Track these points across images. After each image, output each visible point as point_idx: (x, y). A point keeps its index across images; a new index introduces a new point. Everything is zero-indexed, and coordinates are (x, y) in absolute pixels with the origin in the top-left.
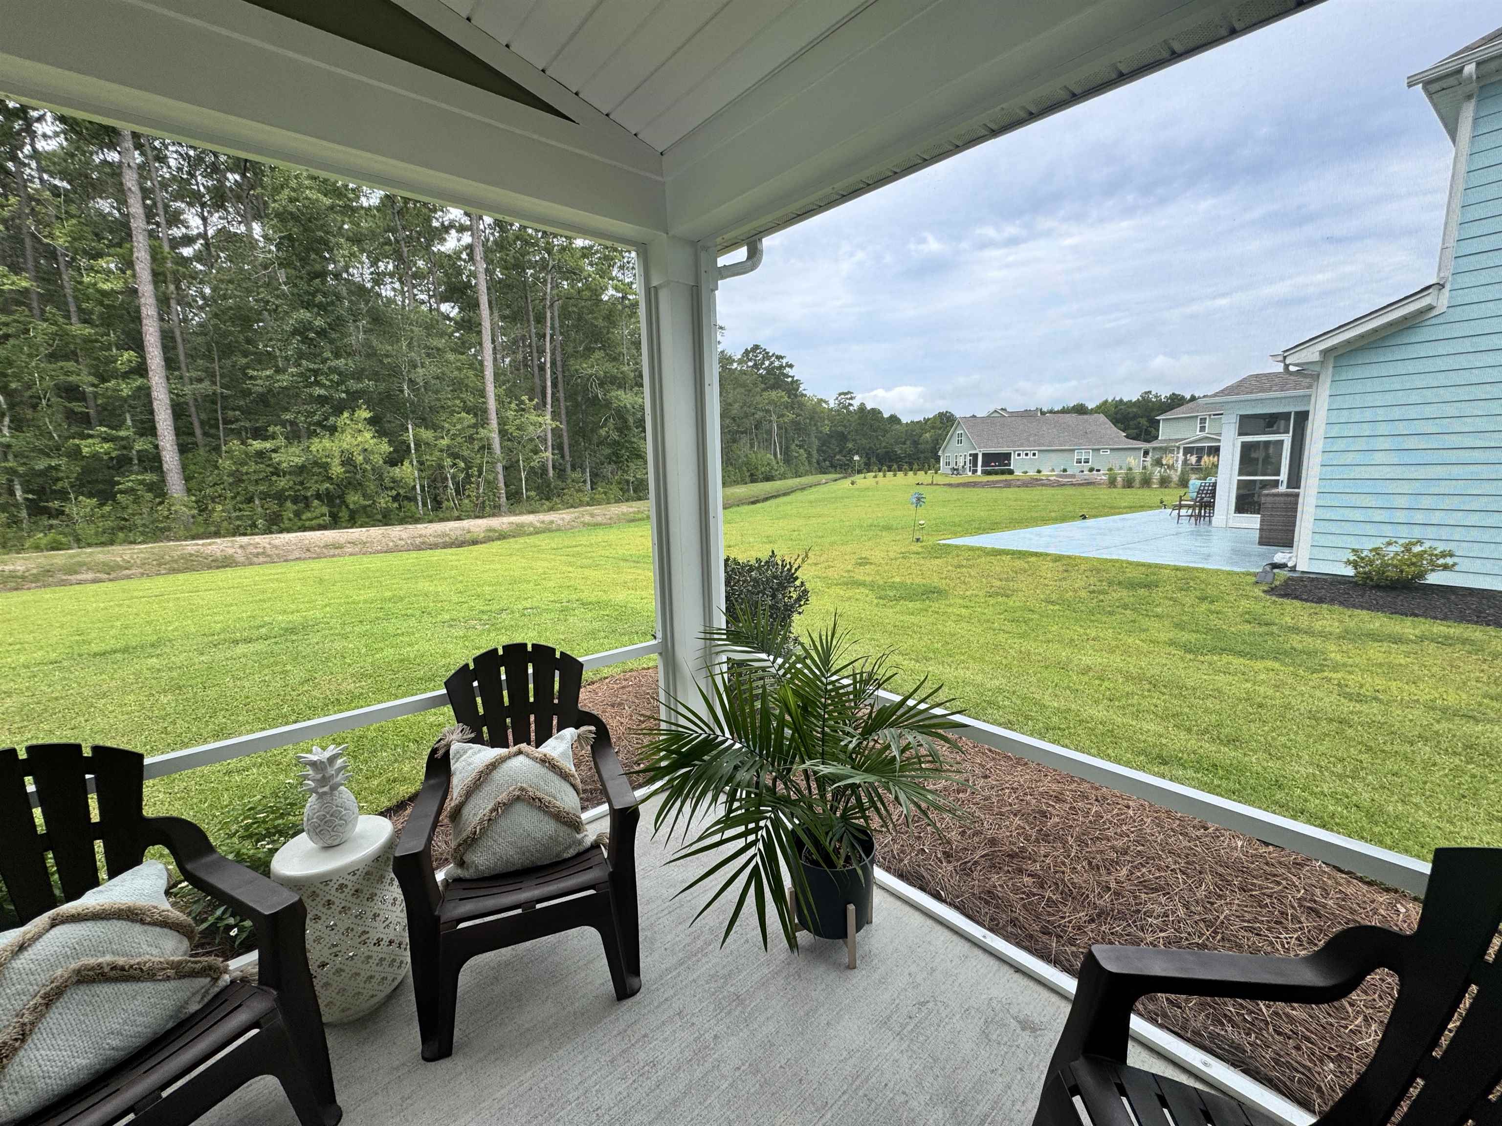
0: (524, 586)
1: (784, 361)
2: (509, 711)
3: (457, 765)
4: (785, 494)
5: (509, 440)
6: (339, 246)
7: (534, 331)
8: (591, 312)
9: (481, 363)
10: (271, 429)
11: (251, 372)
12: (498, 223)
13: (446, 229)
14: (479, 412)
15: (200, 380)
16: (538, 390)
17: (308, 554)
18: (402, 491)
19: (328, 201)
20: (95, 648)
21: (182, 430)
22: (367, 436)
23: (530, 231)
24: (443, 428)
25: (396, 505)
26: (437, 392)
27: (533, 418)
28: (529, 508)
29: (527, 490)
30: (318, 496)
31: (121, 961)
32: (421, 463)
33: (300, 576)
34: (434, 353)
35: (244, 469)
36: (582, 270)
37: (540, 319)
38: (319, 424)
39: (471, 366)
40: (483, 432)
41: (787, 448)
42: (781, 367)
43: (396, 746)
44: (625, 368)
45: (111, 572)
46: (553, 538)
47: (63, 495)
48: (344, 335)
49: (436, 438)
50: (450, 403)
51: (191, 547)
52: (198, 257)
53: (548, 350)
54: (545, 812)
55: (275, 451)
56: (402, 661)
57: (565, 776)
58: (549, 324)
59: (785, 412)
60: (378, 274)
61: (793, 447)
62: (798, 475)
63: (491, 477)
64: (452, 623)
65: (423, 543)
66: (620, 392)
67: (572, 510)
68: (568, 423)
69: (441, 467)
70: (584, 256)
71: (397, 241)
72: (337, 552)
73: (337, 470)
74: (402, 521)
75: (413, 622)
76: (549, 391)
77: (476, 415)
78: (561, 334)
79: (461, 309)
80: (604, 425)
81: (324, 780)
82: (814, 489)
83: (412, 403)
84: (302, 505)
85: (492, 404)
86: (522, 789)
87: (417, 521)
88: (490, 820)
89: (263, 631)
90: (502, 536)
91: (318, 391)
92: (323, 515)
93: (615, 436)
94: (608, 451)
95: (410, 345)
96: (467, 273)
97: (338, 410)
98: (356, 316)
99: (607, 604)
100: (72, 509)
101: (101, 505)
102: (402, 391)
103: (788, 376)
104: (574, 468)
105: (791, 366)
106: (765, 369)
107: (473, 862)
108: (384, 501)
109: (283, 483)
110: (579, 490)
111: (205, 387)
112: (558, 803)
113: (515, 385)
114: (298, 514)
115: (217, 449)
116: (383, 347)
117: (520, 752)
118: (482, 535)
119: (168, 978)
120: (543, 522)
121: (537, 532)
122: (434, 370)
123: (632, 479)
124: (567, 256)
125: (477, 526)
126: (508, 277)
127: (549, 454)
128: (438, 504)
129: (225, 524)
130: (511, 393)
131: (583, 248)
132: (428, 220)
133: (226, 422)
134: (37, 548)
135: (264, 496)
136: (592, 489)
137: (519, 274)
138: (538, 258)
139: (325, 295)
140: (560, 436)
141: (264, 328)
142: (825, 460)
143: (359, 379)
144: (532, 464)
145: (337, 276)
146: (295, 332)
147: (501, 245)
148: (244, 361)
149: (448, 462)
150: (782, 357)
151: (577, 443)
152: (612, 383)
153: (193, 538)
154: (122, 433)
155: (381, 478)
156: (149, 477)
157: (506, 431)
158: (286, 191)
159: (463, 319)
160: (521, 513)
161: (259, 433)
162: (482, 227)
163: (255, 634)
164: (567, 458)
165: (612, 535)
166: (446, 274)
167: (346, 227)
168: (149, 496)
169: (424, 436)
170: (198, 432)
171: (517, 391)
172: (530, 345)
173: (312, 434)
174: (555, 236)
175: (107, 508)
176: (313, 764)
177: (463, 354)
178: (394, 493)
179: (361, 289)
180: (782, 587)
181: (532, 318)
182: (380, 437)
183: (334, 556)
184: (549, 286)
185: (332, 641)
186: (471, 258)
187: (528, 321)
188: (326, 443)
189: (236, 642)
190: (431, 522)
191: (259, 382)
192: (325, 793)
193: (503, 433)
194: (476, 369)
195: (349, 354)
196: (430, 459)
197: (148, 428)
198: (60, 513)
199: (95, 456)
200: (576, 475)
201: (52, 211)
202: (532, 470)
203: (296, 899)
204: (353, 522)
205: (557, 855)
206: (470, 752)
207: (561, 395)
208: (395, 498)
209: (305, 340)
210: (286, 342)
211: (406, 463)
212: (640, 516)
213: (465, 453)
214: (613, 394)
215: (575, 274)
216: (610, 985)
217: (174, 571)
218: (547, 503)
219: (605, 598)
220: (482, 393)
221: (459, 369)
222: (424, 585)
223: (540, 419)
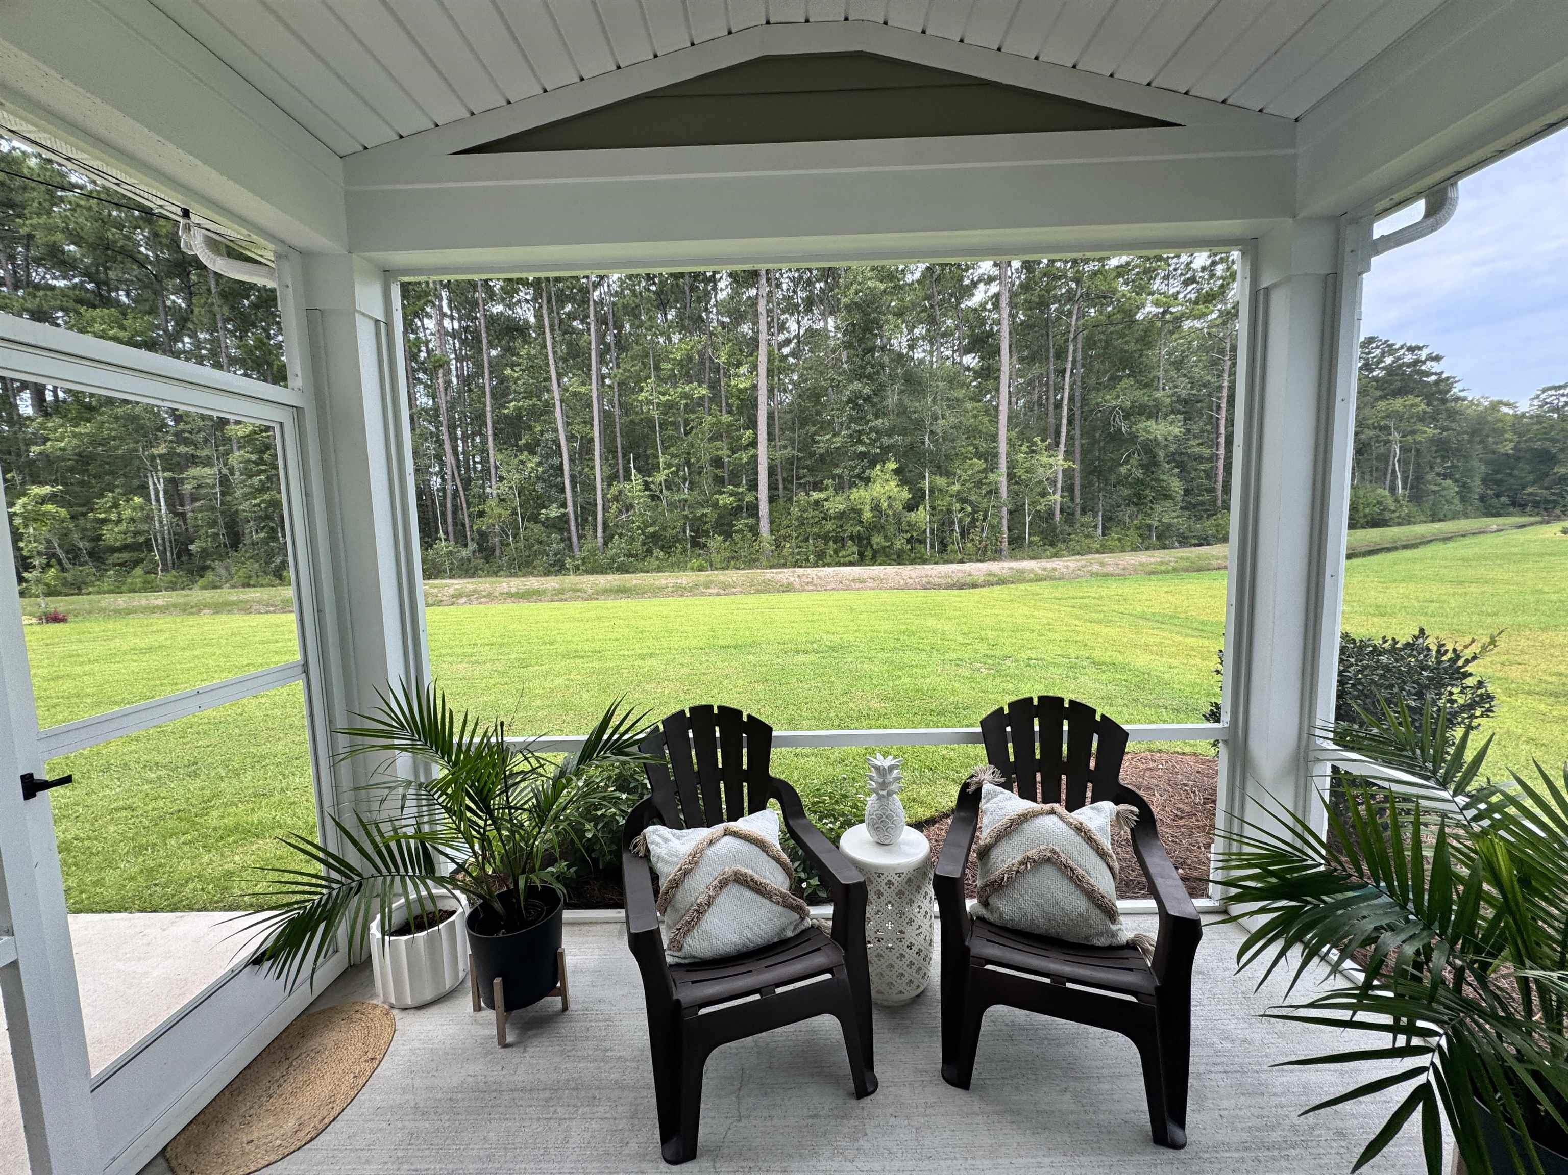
0: (1028, 635)
1: (1423, 354)
2: (1039, 766)
3: (988, 805)
4: (1406, 547)
5: (1017, 483)
6: (887, 321)
7: (1052, 368)
8: (1122, 335)
9: (996, 408)
10: (825, 482)
11: (817, 438)
12: (1028, 266)
13: (975, 284)
14: (990, 457)
15: (785, 447)
16: (1052, 430)
17: (841, 586)
18: (915, 534)
19: (882, 286)
20: (721, 642)
21: (772, 487)
22: (893, 485)
23: (1058, 264)
24: (955, 474)
25: (909, 547)
26: (953, 441)
27: (1044, 459)
28: (1031, 554)
29: (1030, 535)
30: (851, 538)
31: (756, 877)
32: (933, 508)
33: (836, 603)
34: (954, 404)
35: (805, 515)
36: (1114, 291)
37: (1061, 354)
38: (858, 476)
39: (987, 412)
40: (992, 476)
41: (1419, 478)
42: (1416, 362)
43: (915, 769)
44: (1159, 394)
45: (727, 589)
46: (1057, 587)
47: (706, 533)
48: (884, 398)
49: (948, 485)
50: (963, 450)
51: (769, 574)
52: (793, 354)
53: (1067, 386)
54: (1077, 886)
55: (826, 500)
56: (917, 691)
57: (1102, 854)
58: (1070, 359)
59: (1419, 426)
60: (913, 340)
61: (1430, 477)
62: (1435, 518)
63: (995, 522)
64: (959, 663)
65: (929, 583)
66: (1151, 424)
67: (1078, 557)
68: (1082, 462)
69: (950, 511)
70: (1119, 275)
71: (932, 306)
72: (861, 585)
73: (867, 515)
74: (912, 562)
75: (923, 656)
76: (1064, 430)
77: (986, 460)
78: (1083, 366)
79: (982, 358)
80: (1126, 462)
81: (883, 785)
82: (1468, 541)
83: (931, 453)
84: (839, 544)
85: (1003, 448)
86: (1053, 852)
87: (924, 562)
88: (1018, 872)
89: (815, 646)
90: (1002, 582)
91: (861, 449)
92: (854, 553)
93: (1139, 473)
94: (1126, 492)
95: (934, 401)
96: (990, 322)
97: (873, 464)
98: (893, 378)
99: (1124, 668)
100: (711, 544)
101: (725, 541)
102: (923, 443)
103: (1428, 374)
104: (1084, 511)
105: (1437, 359)
106: (1383, 369)
107: (999, 908)
108: (899, 543)
109: (829, 526)
110: (1088, 536)
111: (788, 452)
112: (1092, 881)
113: (1027, 426)
114: (836, 552)
115: (790, 499)
116: (912, 404)
117: (1053, 812)
118: (982, 578)
119: (778, 903)
120: (1045, 569)
121: (1039, 579)
122: (952, 420)
123: (1156, 524)
124: (1098, 280)
125: (977, 569)
126: (1030, 317)
127: (1057, 497)
128: (944, 547)
129: (790, 558)
130: (1023, 436)
131: (1117, 267)
132: (961, 279)
133: (798, 478)
134: (692, 569)
135: (817, 536)
136: (1104, 534)
137: (1042, 312)
138: (1064, 291)
139: (873, 367)
140: (1072, 478)
141: (828, 401)
142: (1498, 496)
143: (890, 436)
144: (1038, 508)
145: (883, 348)
146: (850, 401)
147: (1026, 287)
148: (813, 429)
149: (958, 506)
150: (1420, 348)
151: (1090, 484)
152: (1141, 414)
153: (771, 567)
154: (740, 490)
155: (899, 522)
156: (751, 521)
157: (1014, 475)
158: (854, 286)
159: (982, 369)
160: (1023, 559)
161: (817, 486)
162: (1009, 274)
163: (810, 647)
164: (1078, 500)
165: (1127, 588)
166: (970, 328)
167: (893, 304)
168: (750, 535)
169: (938, 483)
170: (781, 486)
171: (1028, 433)
172: (1047, 384)
173: (853, 485)
174: (1086, 261)
175: (728, 543)
176: (877, 768)
177: (980, 401)
178: (909, 535)
179: (900, 355)
180: (1438, 683)
181: (1051, 355)
182: (902, 485)
183: (858, 589)
184: (1075, 317)
185: (863, 663)
186: (996, 306)
187: (1047, 358)
188: (862, 492)
189: (798, 652)
190: (936, 563)
191: (822, 445)
192: (883, 796)
193: (1011, 476)
194: (990, 415)
195: (884, 414)
196: (942, 504)
197: (753, 486)
198: (705, 545)
199: (725, 505)
200: (1086, 519)
201: (720, 340)
202: (1037, 514)
203: (862, 880)
204: (874, 561)
205: (1086, 938)
206: (1001, 796)
207: (1077, 433)
208: (909, 541)
209: (857, 407)
210: (842, 410)
211: (921, 508)
212: (1163, 568)
213: (973, 498)
214: (1141, 425)
215: (1105, 298)
216: (1145, 1118)
217: (759, 591)
218: (1051, 549)
219: (1120, 659)
220: (994, 438)
221: (975, 417)
222: (931, 622)
223: (1051, 460)
